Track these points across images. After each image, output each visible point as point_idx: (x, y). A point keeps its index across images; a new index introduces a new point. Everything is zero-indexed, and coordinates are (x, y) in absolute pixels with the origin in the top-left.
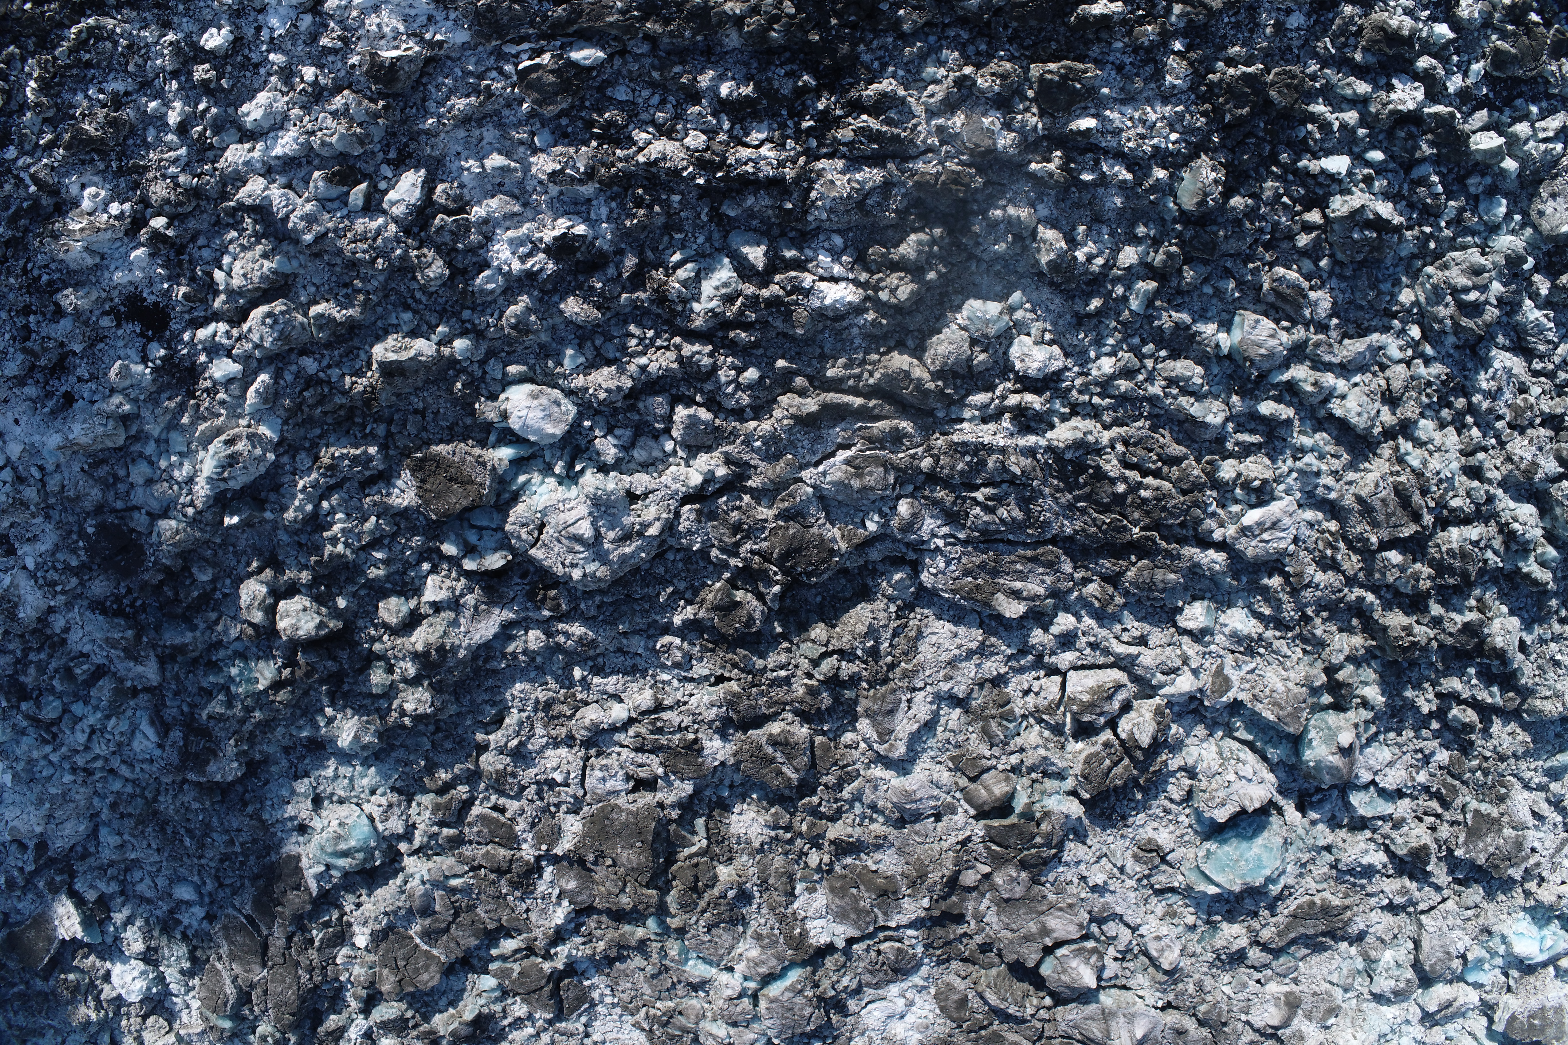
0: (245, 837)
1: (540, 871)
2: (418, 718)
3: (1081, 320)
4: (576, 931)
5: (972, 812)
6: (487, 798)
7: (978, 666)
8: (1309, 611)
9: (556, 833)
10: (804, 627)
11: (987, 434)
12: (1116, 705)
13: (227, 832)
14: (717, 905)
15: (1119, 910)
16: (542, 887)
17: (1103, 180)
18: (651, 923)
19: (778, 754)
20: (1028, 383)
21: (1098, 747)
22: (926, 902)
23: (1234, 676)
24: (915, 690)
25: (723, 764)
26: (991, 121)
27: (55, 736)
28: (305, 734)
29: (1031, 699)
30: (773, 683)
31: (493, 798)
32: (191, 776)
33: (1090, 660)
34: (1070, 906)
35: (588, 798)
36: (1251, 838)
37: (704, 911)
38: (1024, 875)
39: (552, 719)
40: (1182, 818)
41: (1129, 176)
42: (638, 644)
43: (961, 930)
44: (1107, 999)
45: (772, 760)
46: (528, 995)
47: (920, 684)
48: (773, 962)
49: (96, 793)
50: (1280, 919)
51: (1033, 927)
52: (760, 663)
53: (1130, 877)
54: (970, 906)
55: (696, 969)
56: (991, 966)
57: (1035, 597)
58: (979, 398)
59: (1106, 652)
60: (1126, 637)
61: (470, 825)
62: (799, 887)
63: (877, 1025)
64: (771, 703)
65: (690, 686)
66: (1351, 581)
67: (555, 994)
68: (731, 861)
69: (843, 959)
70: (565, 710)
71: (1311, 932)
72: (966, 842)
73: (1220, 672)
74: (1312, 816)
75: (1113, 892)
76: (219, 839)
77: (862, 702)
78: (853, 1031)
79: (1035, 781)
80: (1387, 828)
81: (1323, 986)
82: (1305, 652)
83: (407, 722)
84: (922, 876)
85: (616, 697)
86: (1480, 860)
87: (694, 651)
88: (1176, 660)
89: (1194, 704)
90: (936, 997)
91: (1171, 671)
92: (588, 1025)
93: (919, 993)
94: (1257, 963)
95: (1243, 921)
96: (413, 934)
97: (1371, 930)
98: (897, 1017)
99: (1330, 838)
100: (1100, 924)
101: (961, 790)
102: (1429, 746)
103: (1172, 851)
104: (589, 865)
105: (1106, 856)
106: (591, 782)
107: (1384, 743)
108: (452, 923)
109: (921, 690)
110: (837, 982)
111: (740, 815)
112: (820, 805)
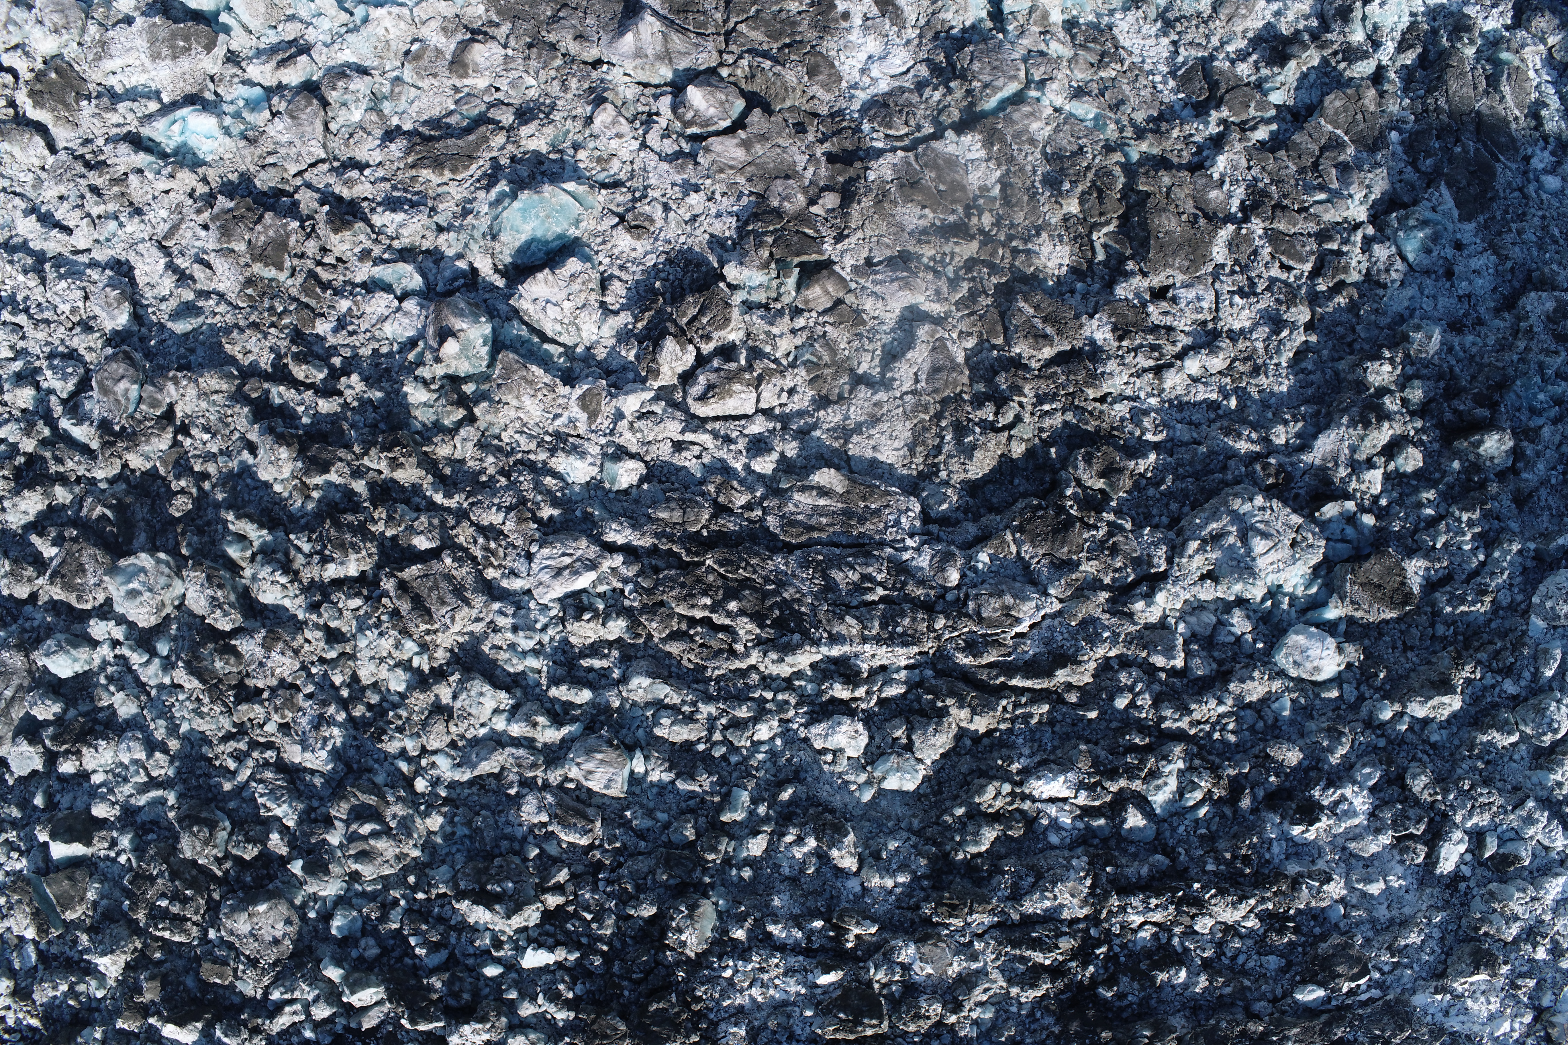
0: (1509, 238)
1: (1243, 207)
2: (1378, 357)
3: (796, 776)
4: (1200, 148)
5: (837, 268)
6: (1299, 278)
7: (847, 418)
8: (502, 481)
9: (1233, 245)
10: (1030, 453)
11: (883, 655)
12: (702, 379)
13: (1524, 243)
14: (1078, 175)
15: (665, 166)
16: (1240, 192)
17: (798, 921)
18: (1135, 157)
19: (1041, 327)
20: (845, 709)
21: (715, 335)
22: (872, 176)
23: (576, 412)
24: (913, 393)
25: (1091, 316)
26: (923, 971)
28: (1469, 338)
29: (789, 383)
30: (1054, 397)
31: (1293, 279)
33: (732, 425)
34: (721, 171)
35: (1209, 281)
37: (1088, 168)
38: (775, 203)
39: (1251, 357)
40: (607, 261)
41: (771, 928)
42: (1182, 432)
43: (827, 148)
44: (665, 73)
45: (1045, 320)
46: (1237, 85)
47: (908, 398)
48: (1016, 116)
50: (488, 155)
51: (759, 149)
52: (1069, 417)
53: (654, 199)
54: (823, 172)
55: (1086, 109)
56: (792, 110)
57: (803, 489)
58: (894, 691)
59: (715, 435)
60: (696, 450)
61: (1312, 253)
62: (996, 191)
63: (895, 51)
64: (1053, 377)
65: (1129, 392)
66: (462, 515)
67: (1214, 85)
68: (1066, 218)
69: (943, 118)
70: (1240, 367)
71: (449, 141)
72: (840, 238)
73: (593, 416)
74: (462, 264)
75: (674, 184)
76: (1530, 236)
77: (966, 380)
78: (920, 45)
79: (776, 300)
80: (377, 251)
81: (425, 84)
82: (499, 438)
83: (1387, 354)
84: (878, 203)
85: (1195, 380)
86: (269, 217)
87: (1130, 427)
88: (643, 427)
89: (612, 380)
90: (840, 79)
91: (645, 416)
92: (1175, 53)
93: (857, 82)
94: (503, 109)
95: (525, 152)
96: (1350, 143)
97: (378, 142)
98: (877, 58)
99: (442, 241)
100: (681, 151)
101: (851, 291)
102: (341, 339)
103: (614, 227)
104: (1199, 213)
105: (686, 222)
106: (1210, 297)
107: (392, 339)
108: (1319, 157)
109: (906, 393)
110: (945, 95)
111: (1061, 264)
112: (989, 274)
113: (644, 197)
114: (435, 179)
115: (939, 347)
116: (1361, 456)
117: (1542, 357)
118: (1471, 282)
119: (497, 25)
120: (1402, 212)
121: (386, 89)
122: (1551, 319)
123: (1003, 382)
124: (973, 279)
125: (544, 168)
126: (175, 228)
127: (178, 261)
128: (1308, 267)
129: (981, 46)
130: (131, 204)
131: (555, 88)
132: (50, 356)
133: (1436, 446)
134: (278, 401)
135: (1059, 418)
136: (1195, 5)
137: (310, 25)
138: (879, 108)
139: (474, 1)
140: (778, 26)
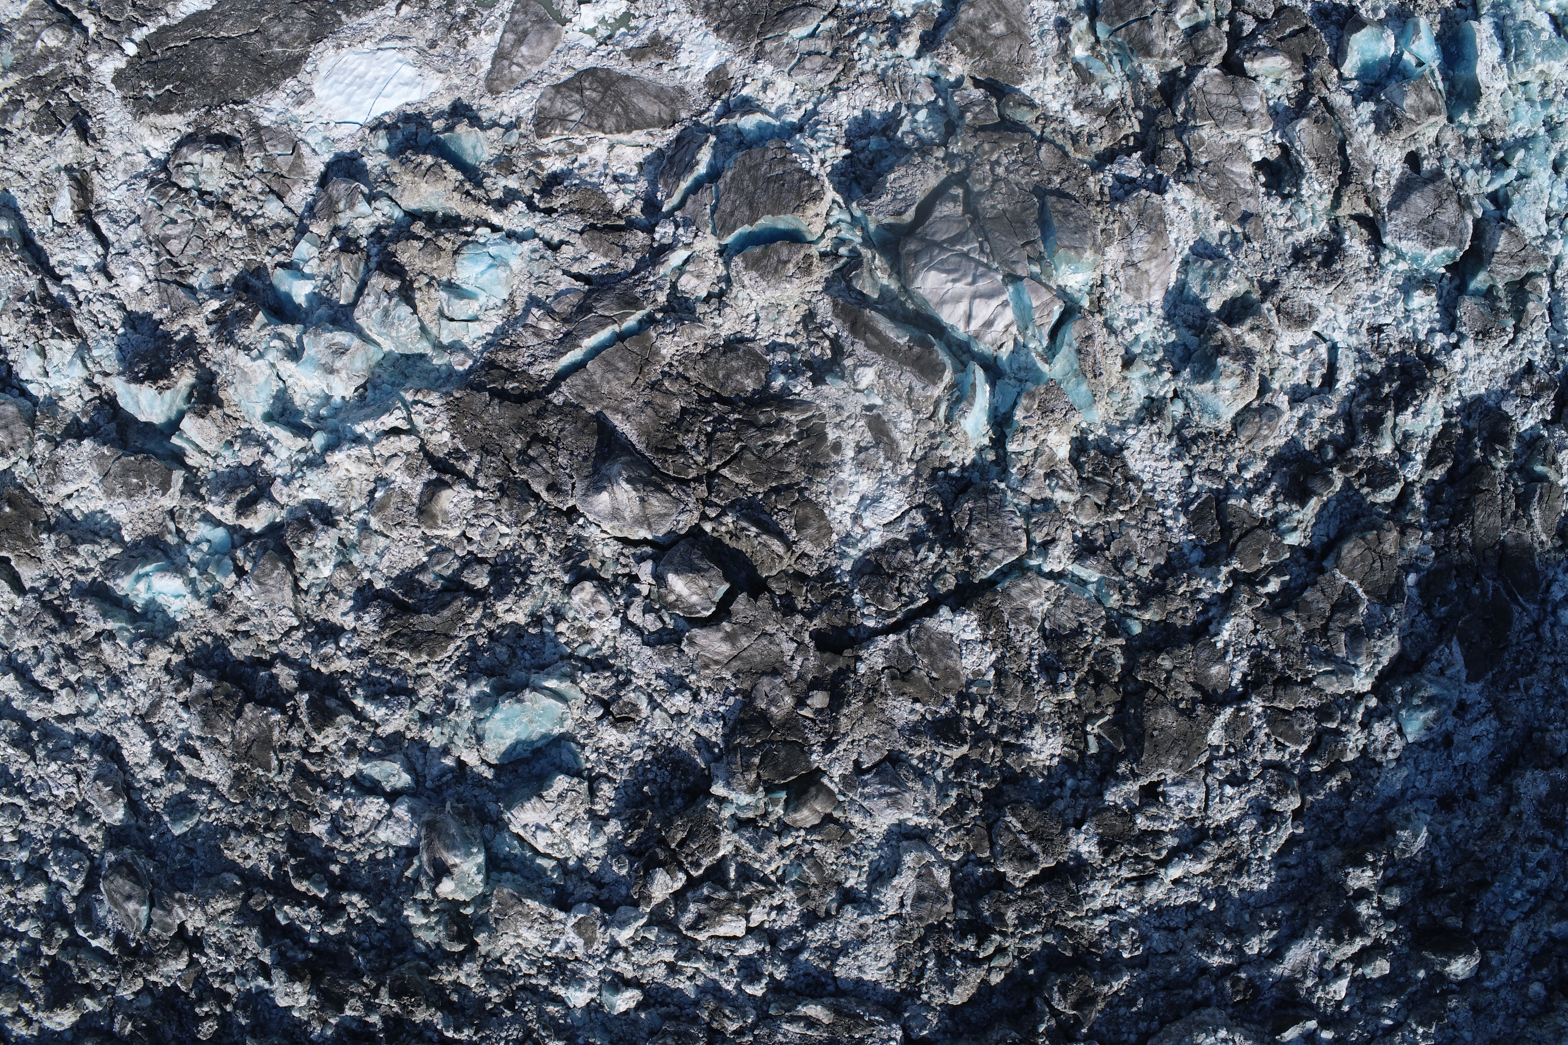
0: (1516, 696)
1: (1243, 681)
2: (1360, 863)
4: (1207, 605)
5: (825, 781)
6: (1293, 755)
8: (508, 1014)
9: (1230, 728)
12: (692, 907)
13: (1531, 698)
14: (1074, 661)
15: (648, 651)
16: (1243, 664)
18: (1137, 629)
19: (1026, 843)
21: (705, 860)
22: (862, 668)
23: (571, 937)
24: (897, 917)
25: (1078, 827)
28: (1457, 823)
29: (776, 902)
30: (1035, 919)
31: (1287, 757)
33: (723, 946)
34: (706, 666)
35: (1202, 773)
36: (518, 743)
37: (1087, 650)
38: (762, 707)
39: (1234, 855)
42: (1159, 943)
43: (816, 625)
44: (645, 535)
45: (1032, 837)
46: (1252, 526)
47: (893, 923)
48: (1014, 592)
50: (465, 635)
51: (744, 642)
52: (1050, 939)
53: (639, 689)
54: (812, 662)
55: (1090, 571)
56: (777, 578)
57: (792, 1020)
59: (708, 955)
60: (689, 970)
61: (1310, 731)
62: (991, 676)
64: (1036, 896)
65: (1110, 903)
67: (1226, 529)
68: (1061, 705)
69: (938, 586)
70: (1222, 867)
71: (425, 617)
72: (829, 746)
73: (589, 943)
74: (449, 762)
75: (659, 676)
76: (1538, 690)
77: (949, 908)
78: (915, 485)
79: (765, 816)
80: (362, 744)
81: (395, 534)
82: (499, 961)
83: (1370, 858)
84: (869, 701)
85: (1176, 882)
86: (248, 708)
87: (1107, 943)
88: (637, 956)
89: (605, 894)
90: (831, 531)
91: (639, 944)
92: (1188, 481)
93: (848, 535)
94: (477, 567)
95: (503, 626)
96: (1364, 596)
97: (351, 603)
98: (870, 502)
99: (426, 733)
100: (664, 628)
101: (839, 805)
102: (337, 844)
103: (599, 719)
104: (1198, 695)
105: (672, 717)
106: (1200, 795)
107: (387, 845)
108: (1330, 619)
109: (892, 917)
110: (941, 557)
111: (1053, 756)
112: (978, 779)
113: (628, 682)
114: (414, 661)
115: (924, 874)
116: (1329, 966)
117: (1525, 849)
118: (1468, 750)
119: (465, 458)
120: (1408, 685)
121: (353, 535)
122: (1542, 803)
123: (986, 908)
124: (962, 784)
125: (524, 642)
126: (155, 706)
127: (165, 745)
128: (1303, 748)
129: (981, 503)
130: (108, 668)
131: (530, 545)
132: (56, 843)
133: (1405, 950)
134: (284, 922)
135: (1039, 941)
136: (1215, 423)
137: (267, 451)
138: (871, 574)
139: (439, 426)
140: (764, 468)
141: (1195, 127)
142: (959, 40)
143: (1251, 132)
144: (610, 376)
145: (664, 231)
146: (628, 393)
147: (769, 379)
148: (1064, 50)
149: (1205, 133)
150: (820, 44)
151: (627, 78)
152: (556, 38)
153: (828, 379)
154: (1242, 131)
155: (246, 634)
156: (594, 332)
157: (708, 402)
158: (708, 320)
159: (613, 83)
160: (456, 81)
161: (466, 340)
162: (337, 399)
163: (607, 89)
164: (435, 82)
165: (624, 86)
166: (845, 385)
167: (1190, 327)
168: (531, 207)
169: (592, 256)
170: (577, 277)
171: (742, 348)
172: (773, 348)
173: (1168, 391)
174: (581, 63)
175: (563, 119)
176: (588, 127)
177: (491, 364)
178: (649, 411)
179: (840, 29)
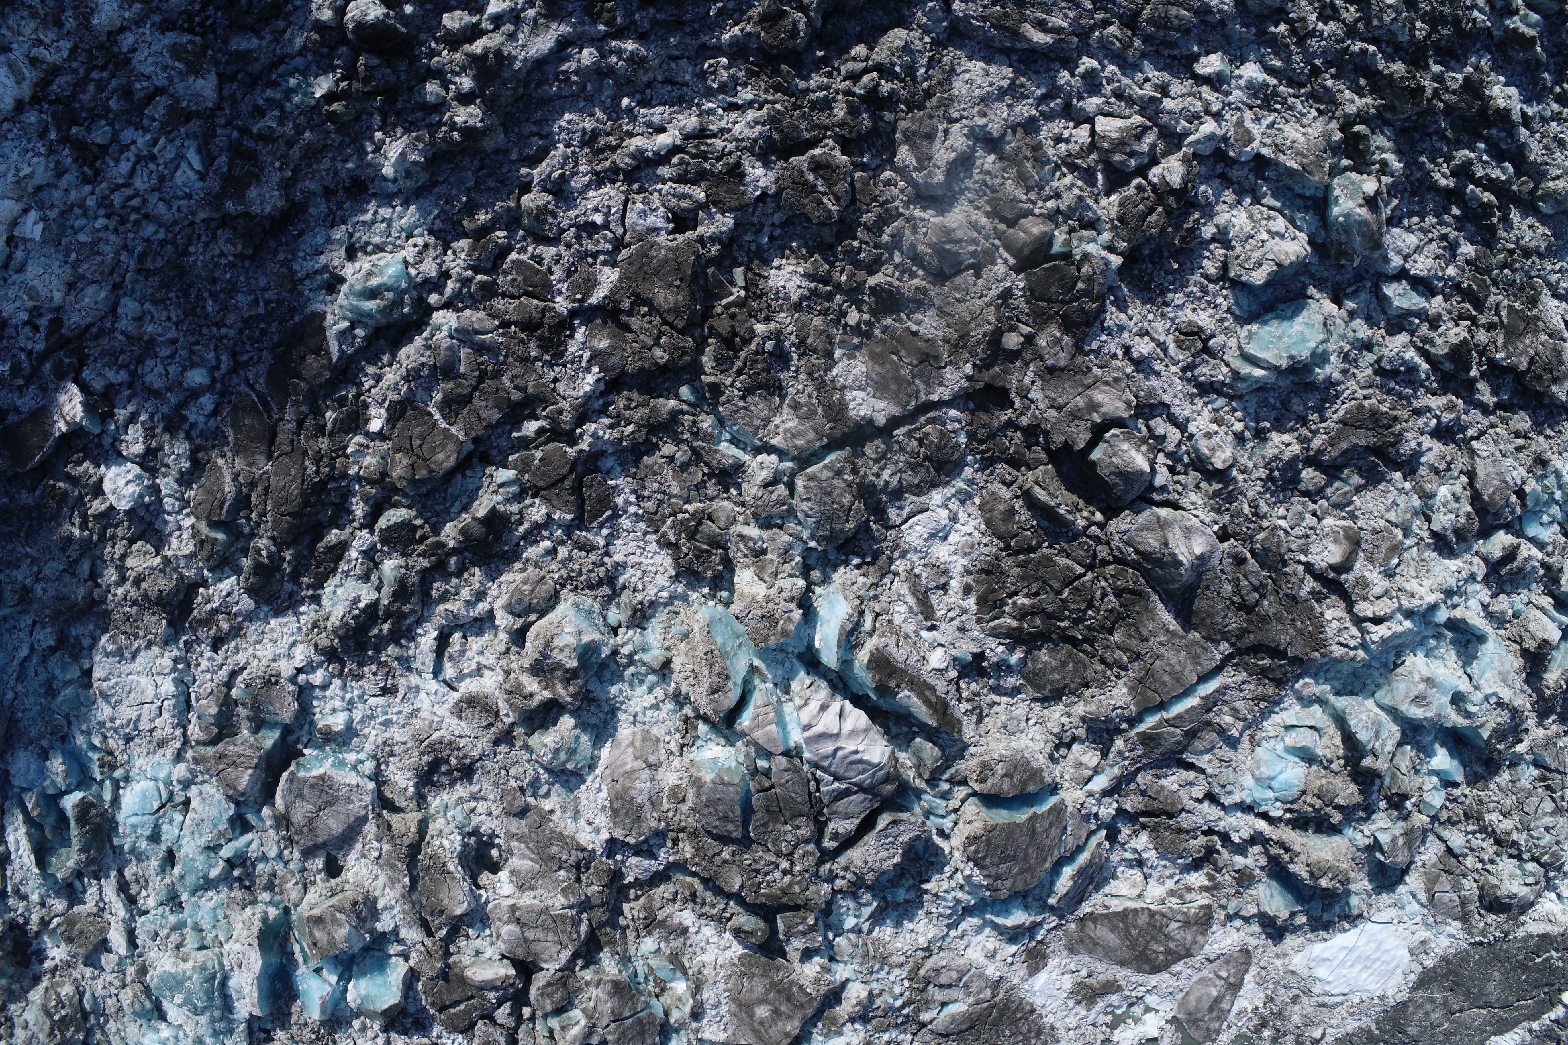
0: (269, 295)
1: (573, 330)
2: (468, 132)
4: (603, 411)
5: (1012, 261)
6: (523, 250)
8: (1318, 62)
9: (592, 283)
10: (844, 50)
12: (1145, 148)
13: (251, 291)
14: (754, 362)
15: (1166, 398)
16: (572, 348)
18: (685, 391)
19: (819, 183)
21: (1132, 192)
22: (968, 369)
23: (1256, 130)
24: (951, 121)
25: (764, 194)
27: (97, 173)
28: (350, 165)
29: (1063, 146)
30: (816, 105)
31: (530, 249)
32: (230, 206)
33: (1115, 108)
34: (1116, 380)
35: (627, 238)
36: (1291, 318)
37: (740, 373)
38: (1067, 338)
39: (598, 152)
40: (1220, 300)
42: (685, 70)
43: (1006, 415)
45: (813, 188)
46: (548, 491)
47: (956, 115)
48: (811, 435)
49: (125, 247)
50: (1329, 424)
51: (1080, 402)
52: (802, 84)
53: (1175, 363)
54: (1014, 378)
55: (728, 451)
56: (1039, 463)
57: (1058, 31)
59: (1131, 101)
60: (1148, 87)
61: (506, 273)
62: (838, 353)
63: (919, 543)
64: (813, 128)
65: (734, 115)
66: (1351, 32)
67: (577, 488)
69: (883, 447)
70: (612, 141)
71: (1363, 443)
72: (1006, 295)
73: (1240, 123)
74: (1349, 305)
76: (243, 300)
77: (902, 125)
78: (893, 550)
79: (1072, 230)
80: (1425, 327)
81: (1382, 523)
82: (1321, 113)
83: (456, 135)
84: (964, 336)
85: (662, 130)
86: (1523, 366)
87: (740, 75)
88: (1198, 106)
89: (1219, 168)
90: (981, 508)
91: (1194, 118)
92: (610, 540)
93: (962, 502)
94: (1311, 487)
95: (1292, 430)
96: (432, 410)
97: (1423, 460)
98: (940, 535)
99: (1370, 332)
100: (1147, 420)
101: (1000, 236)
102: (1453, 235)
103: (1213, 336)
104: (624, 318)
105: (1147, 333)
106: (632, 217)
107: (1409, 229)
108: (475, 388)
109: (957, 121)
110: (877, 475)
111: (778, 268)
112: (860, 250)
113: (1184, 370)
114: (1374, 402)
115: (925, 161)
116: (508, 28)
119: (1313, 593)
120: (396, 314)
121: (1417, 524)
122: (255, 178)
124: (876, 247)
125: (1274, 415)
128: (513, 256)
129: (837, 527)
131: (1263, 507)
133: (423, 37)
134: (1506, 165)
135: (813, 84)
136: (579, 599)
137: (1485, 607)
138: (947, 462)
139: (1335, 625)
140: (1042, 572)
141: (570, 907)
142: (804, 999)
143: (511, 902)
144: (1178, 668)
145: (1107, 810)
146: (1162, 650)
147: (1023, 661)
148: (697, 988)
149: (561, 901)
150: (939, 995)
151: (1122, 963)
152: (1182, 1004)
153: (970, 658)
154: (521, 903)
155: (1518, 435)
156: (1187, 711)
157: (1087, 640)
158: (1076, 721)
159: (1136, 958)
160: (1278, 963)
161: (1298, 708)
162: (1420, 654)
163: (1143, 953)
164: (1297, 962)
165: (1126, 955)
166: (954, 652)
167: (594, 700)
168: (1225, 837)
169: (1175, 787)
170: (1191, 767)
171: (1046, 692)
172: (1014, 692)
173: (624, 635)
174: (1163, 979)
175: (1187, 924)
176: (1163, 915)
177: (1279, 683)
178: (1145, 632)
179: (917, 1011)
